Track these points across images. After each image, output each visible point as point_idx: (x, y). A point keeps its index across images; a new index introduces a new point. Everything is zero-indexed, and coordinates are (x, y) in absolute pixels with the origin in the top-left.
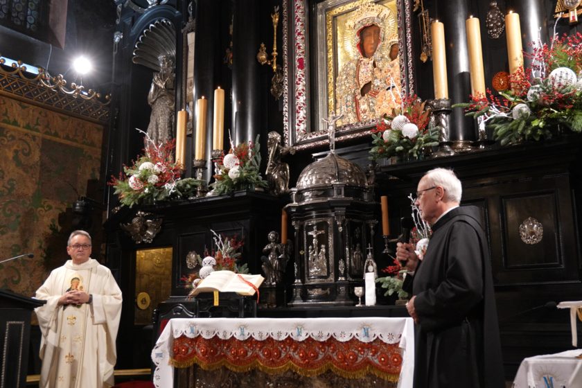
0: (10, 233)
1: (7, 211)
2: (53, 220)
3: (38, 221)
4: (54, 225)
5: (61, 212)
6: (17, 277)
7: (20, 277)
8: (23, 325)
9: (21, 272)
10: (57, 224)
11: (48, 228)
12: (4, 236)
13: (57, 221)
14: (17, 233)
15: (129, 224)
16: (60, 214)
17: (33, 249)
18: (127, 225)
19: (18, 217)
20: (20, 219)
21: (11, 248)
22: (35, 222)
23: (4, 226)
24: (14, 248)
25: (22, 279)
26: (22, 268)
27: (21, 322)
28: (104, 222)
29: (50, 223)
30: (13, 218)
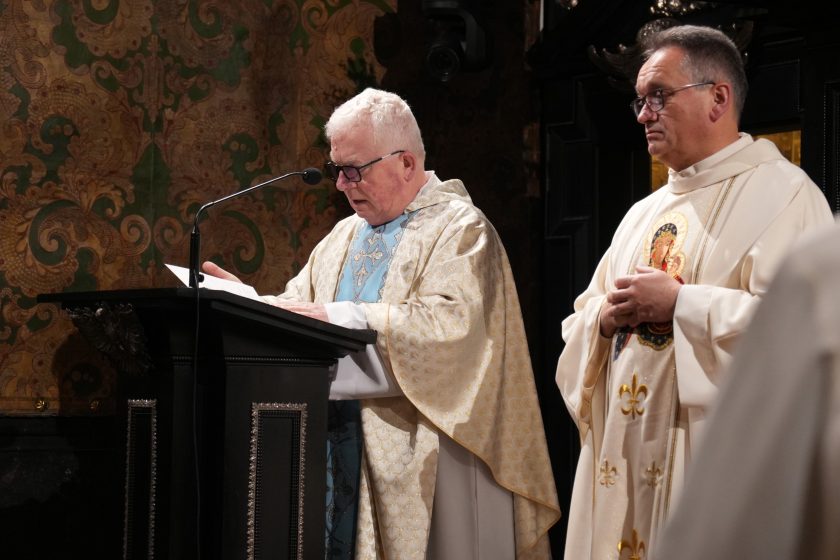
0: (220, 96)
1: (203, 19)
2: (356, 45)
3: (306, 47)
4: (362, 62)
5: (382, 14)
6: (253, 249)
7: (260, 245)
8: (304, 415)
9: (263, 230)
10: (370, 58)
11: (340, 73)
12: (202, 107)
13: (370, 47)
14: (241, 95)
15: (623, 48)
16: (378, 21)
17: (299, 149)
18: (617, 51)
19: (241, 36)
20: (248, 44)
21: (225, 148)
22: (299, 51)
23: (200, 70)
24: (234, 146)
25: (268, 256)
26: (267, 215)
27: (296, 407)
28: (529, 43)
29: (347, 53)
30: (225, 41)
